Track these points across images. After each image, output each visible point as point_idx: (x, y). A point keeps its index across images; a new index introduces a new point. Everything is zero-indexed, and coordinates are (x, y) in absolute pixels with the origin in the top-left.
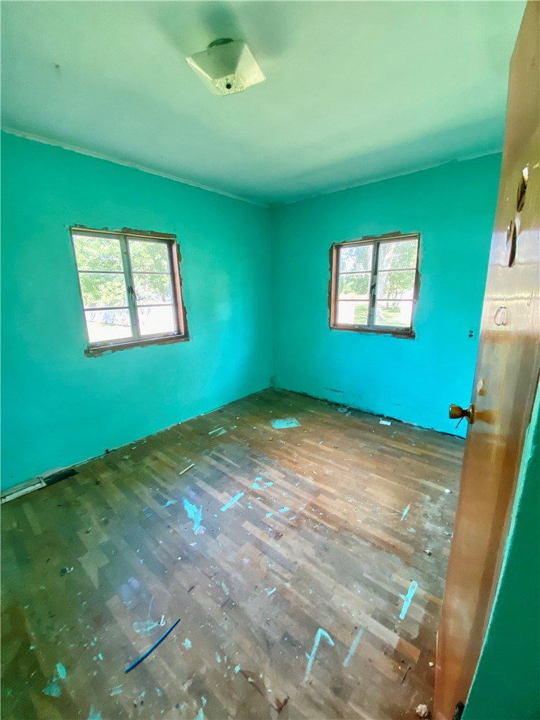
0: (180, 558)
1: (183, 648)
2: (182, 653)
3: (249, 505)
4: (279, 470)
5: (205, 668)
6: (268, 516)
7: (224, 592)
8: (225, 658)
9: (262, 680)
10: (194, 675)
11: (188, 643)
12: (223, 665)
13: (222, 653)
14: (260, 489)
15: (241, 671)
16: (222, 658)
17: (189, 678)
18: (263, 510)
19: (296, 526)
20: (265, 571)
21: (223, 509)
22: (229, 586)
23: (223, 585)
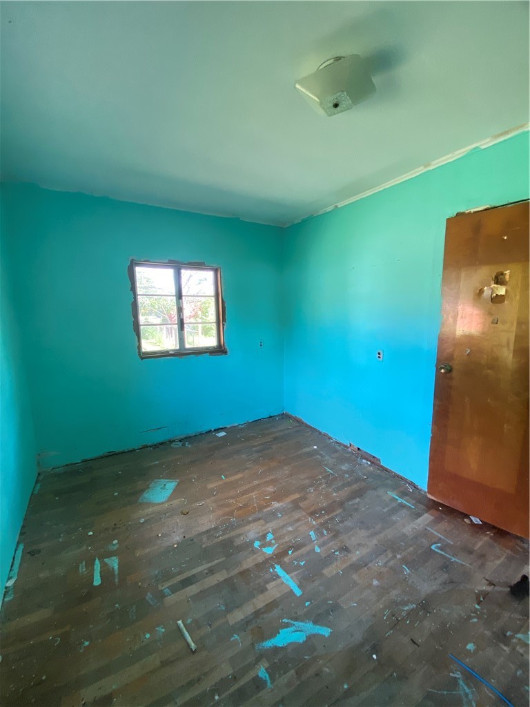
0: (374, 656)
1: (476, 651)
2: (481, 652)
3: (298, 564)
4: (249, 522)
5: (486, 632)
6: (318, 550)
7: (413, 609)
8: (472, 615)
9: (479, 591)
10: (494, 641)
11: (470, 646)
12: (478, 617)
13: (470, 618)
14: (274, 548)
15: (478, 604)
16: (474, 617)
17: (498, 645)
18: (308, 553)
19: (335, 533)
20: (387, 569)
21: (298, 592)
22: (406, 604)
23: (406, 608)
